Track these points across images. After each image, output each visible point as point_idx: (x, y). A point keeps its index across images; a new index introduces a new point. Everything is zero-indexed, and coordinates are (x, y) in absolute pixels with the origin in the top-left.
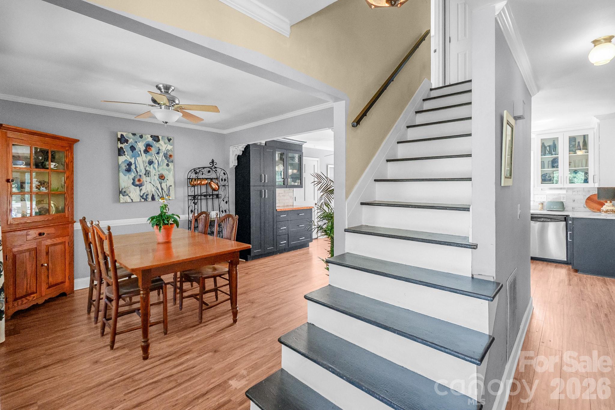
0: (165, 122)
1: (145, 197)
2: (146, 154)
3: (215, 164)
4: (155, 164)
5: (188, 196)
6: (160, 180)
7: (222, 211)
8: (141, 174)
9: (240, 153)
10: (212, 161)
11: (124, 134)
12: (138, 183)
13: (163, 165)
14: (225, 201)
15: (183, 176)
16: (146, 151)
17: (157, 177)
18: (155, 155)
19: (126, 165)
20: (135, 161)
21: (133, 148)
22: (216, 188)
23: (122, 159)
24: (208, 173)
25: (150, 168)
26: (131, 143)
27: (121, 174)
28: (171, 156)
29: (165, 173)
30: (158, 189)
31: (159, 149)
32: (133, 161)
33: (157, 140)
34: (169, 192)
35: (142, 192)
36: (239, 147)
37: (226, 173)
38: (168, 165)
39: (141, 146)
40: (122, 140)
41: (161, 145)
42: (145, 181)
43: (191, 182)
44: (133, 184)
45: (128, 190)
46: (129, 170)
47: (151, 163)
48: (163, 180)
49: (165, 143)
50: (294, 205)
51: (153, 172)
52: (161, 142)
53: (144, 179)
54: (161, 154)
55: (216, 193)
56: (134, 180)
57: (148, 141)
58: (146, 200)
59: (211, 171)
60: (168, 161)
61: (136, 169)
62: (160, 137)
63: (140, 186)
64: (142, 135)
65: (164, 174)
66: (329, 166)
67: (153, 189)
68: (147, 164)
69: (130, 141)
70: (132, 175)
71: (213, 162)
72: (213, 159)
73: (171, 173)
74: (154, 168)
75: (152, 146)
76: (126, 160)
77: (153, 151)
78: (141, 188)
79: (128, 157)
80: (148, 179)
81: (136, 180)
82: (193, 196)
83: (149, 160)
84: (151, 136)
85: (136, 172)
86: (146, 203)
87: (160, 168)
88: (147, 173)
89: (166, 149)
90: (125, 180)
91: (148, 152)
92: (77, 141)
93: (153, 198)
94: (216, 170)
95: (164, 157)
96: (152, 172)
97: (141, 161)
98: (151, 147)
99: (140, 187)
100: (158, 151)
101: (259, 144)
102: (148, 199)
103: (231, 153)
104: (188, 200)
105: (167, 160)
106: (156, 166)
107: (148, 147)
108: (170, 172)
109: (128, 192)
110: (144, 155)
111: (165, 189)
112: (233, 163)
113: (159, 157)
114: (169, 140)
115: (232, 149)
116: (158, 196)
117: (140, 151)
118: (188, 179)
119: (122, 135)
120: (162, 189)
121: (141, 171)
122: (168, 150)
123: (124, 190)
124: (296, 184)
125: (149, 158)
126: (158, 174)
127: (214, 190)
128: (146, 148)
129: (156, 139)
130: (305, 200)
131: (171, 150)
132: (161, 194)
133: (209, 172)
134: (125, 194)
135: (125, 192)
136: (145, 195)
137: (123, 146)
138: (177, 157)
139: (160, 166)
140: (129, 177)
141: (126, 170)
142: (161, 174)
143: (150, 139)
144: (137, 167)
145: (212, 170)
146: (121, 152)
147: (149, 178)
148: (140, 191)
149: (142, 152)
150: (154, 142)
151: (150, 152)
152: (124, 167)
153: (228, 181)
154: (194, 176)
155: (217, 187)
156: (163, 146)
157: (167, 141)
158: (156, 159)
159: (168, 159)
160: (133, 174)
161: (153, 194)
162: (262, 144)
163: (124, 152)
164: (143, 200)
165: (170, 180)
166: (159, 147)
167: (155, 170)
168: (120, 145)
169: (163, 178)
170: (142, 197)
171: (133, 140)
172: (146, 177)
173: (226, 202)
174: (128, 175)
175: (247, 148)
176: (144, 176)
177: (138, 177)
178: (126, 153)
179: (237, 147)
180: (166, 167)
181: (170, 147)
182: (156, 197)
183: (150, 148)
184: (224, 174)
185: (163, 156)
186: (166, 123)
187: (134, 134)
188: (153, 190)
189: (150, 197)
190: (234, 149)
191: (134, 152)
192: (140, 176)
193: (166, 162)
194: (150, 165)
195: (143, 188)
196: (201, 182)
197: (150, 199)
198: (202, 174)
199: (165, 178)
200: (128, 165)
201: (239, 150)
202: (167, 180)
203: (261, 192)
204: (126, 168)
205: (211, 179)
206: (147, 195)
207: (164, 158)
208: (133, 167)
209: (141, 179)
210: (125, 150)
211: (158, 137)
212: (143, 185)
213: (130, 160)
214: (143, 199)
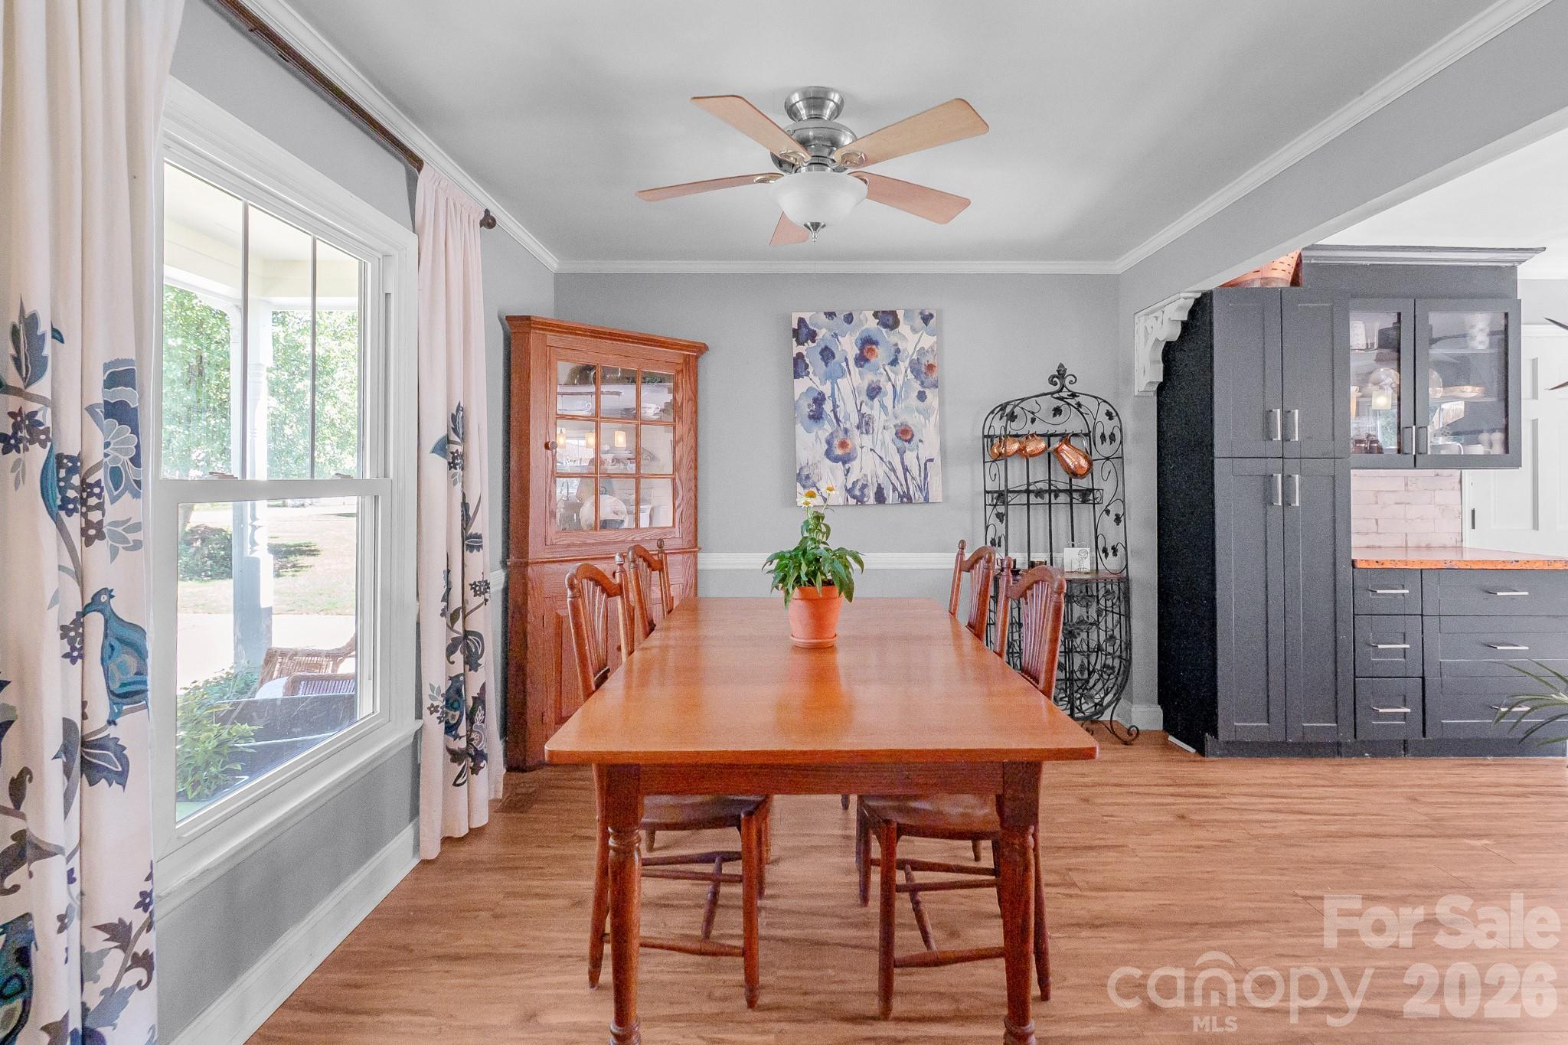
1: (857, 493)
2: (862, 366)
3: (1071, 382)
4: (886, 394)
5: (986, 492)
6: (900, 443)
7: (1105, 551)
8: (848, 426)
9: (1174, 333)
10: (1058, 371)
11: (806, 316)
12: (840, 454)
13: (907, 397)
14: (1112, 516)
15: (968, 428)
16: (862, 360)
17: (890, 434)
18: (887, 368)
19: (811, 402)
20: (833, 389)
21: (827, 354)
22: (1081, 467)
23: (801, 385)
24: (1055, 415)
25: (873, 409)
26: (822, 340)
27: (800, 429)
28: (931, 367)
29: (913, 421)
30: (894, 470)
31: (898, 351)
32: (827, 389)
33: (891, 321)
34: (925, 479)
35: (852, 478)
36: (1165, 309)
37: (1114, 414)
38: (922, 396)
39: (848, 346)
40: (803, 333)
41: (904, 338)
42: (858, 448)
43: (994, 449)
44: (828, 454)
45: (816, 471)
46: (817, 416)
47: (874, 392)
48: (909, 441)
49: (914, 330)
50: (1466, 544)
51: (879, 418)
52: (904, 328)
53: (857, 439)
54: (903, 365)
55: (1083, 483)
56: (829, 442)
57: (867, 329)
58: (860, 501)
59: (1064, 408)
60: (922, 384)
61: (834, 411)
62: (900, 315)
63: (845, 460)
64: (851, 314)
65: (910, 423)
67: (882, 470)
68: (865, 398)
69: (822, 333)
70: (827, 428)
71: (1061, 373)
72: (1061, 365)
73: (932, 419)
74: (883, 406)
75: (876, 343)
76: (810, 389)
77: (881, 355)
78: (847, 466)
79: (816, 380)
80: (867, 440)
81: (836, 443)
82: (996, 492)
83: (870, 385)
84: (876, 315)
85: (835, 421)
86: (861, 509)
87: (900, 406)
88: (865, 424)
89: (917, 349)
90: (810, 444)
91: (867, 360)
92: (701, 349)
93: (880, 498)
94: (1079, 405)
95: (912, 372)
96: (876, 418)
97: (849, 386)
98: (874, 347)
99: (844, 463)
100: (893, 357)
101: (1257, 285)
102: (865, 499)
103: (1139, 338)
104: (986, 505)
105: (919, 382)
106: (888, 400)
107: (868, 344)
108: (927, 418)
109: (814, 478)
110: (857, 369)
111: (915, 471)
112: (1148, 372)
113: (896, 374)
114: (926, 319)
115: (1141, 323)
116: (895, 489)
117: (846, 360)
118: (984, 436)
119: (801, 321)
120: (906, 470)
121: (847, 417)
122: (922, 352)
123: (805, 472)
124: (1480, 449)
125: (870, 377)
126: (895, 426)
127: (1074, 474)
128: (862, 350)
129: (889, 320)
130: (1536, 528)
131: (933, 351)
132: (901, 485)
133: (1057, 411)
134: (809, 483)
135: (808, 477)
136: (858, 487)
137: (802, 349)
138: (950, 369)
139: (898, 401)
140: (817, 436)
141: (811, 417)
142: (902, 424)
143: (872, 323)
144: (838, 406)
145: (1068, 404)
146: (799, 367)
147: (871, 436)
148: (846, 475)
149: (852, 363)
150: (884, 330)
151: (873, 360)
152: (806, 407)
153: (1121, 443)
154: (998, 426)
155: (1083, 463)
156: (910, 339)
157: (919, 322)
158: (890, 380)
159: (923, 376)
160: (827, 426)
161: (879, 485)
162: (1274, 285)
163: (807, 366)
164: (852, 501)
165: (929, 444)
166: (896, 345)
167: (886, 414)
168: (797, 349)
169: (909, 437)
170: (849, 491)
171: (829, 330)
172: (862, 433)
173: (1118, 519)
174: (815, 429)
175: (1201, 308)
176: (856, 432)
177: (841, 435)
178: (810, 369)
179: (1159, 314)
180: (918, 403)
181: (928, 341)
182: (890, 496)
183: (873, 350)
184: (1109, 415)
185: (909, 370)
187: (831, 315)
188: (881, 474)
189: (871, 493)
190: (1151, 321)
191: (832, 363)
192: (846, 431)
193: (917, 387)
194: (872, 398)
195: (854, 465)
196: (1025, 448)
197: (872, 500)
198: (1033, 421)
199: (913, 436)
200: (815, 400)
201: (1167, 323)
202: (921, 441)
203: (1269, 478)
204: (811, 411)
205: (1065, 438)
206: (864, 486)
207: (911, 376)
208: (828, 407)
209: (848, 441)
210: (807, 361)
211: (894, 314)
212: (855, 459)
213: (822, 388)
214: (854, 497)
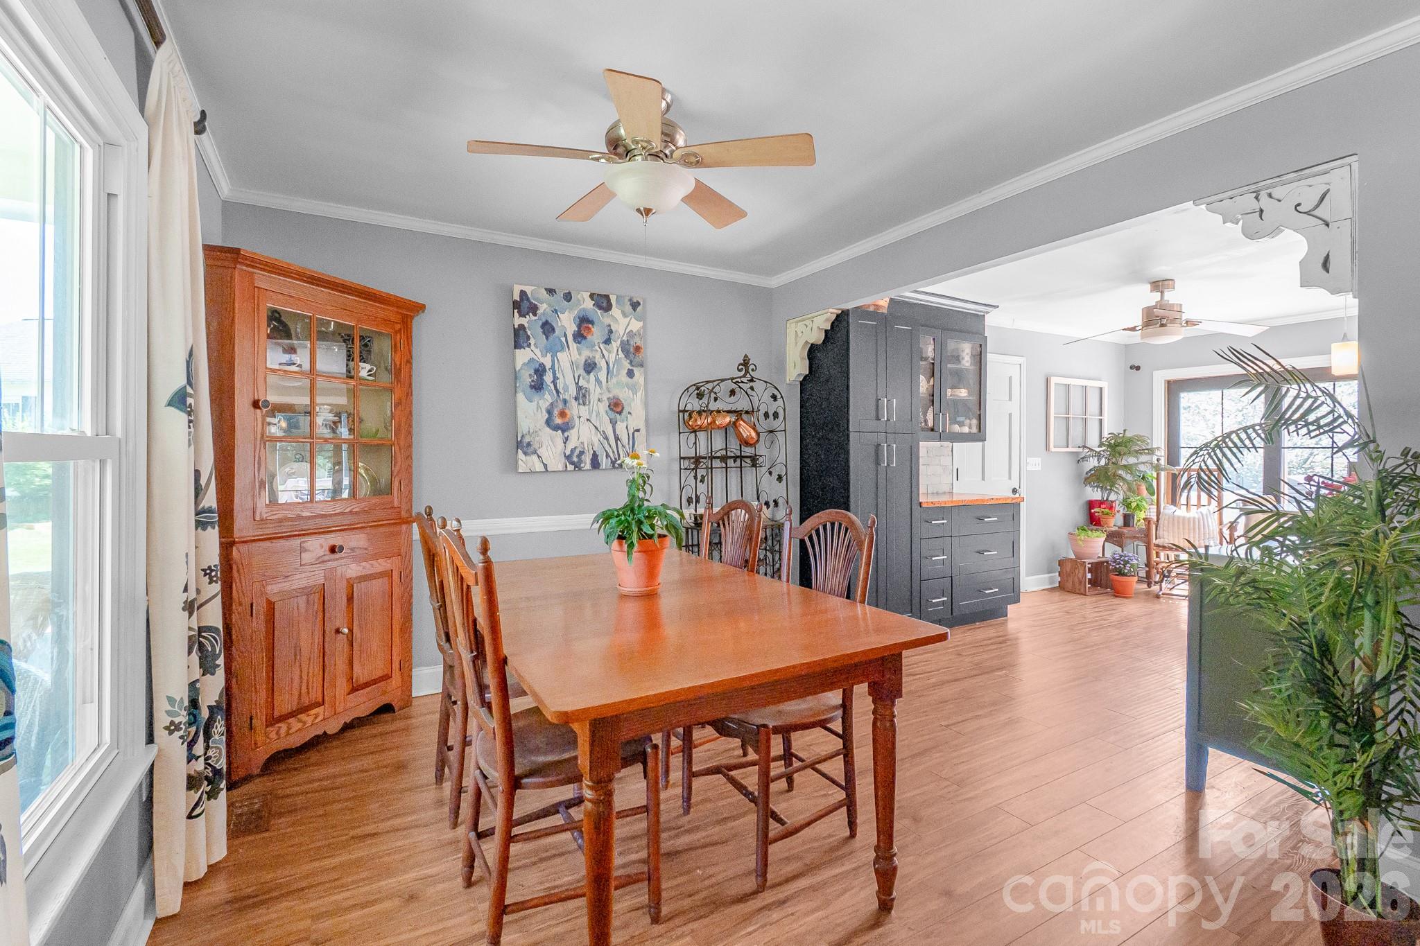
0: (645, 209)
1: (575, 459)
2: (579, 343)
3: (753, 370)
4: (600, 369)
5: (681, 458)
6: (612, 415)
7: (767, 504)
8: (567, 397)
9: (818, 338)
10: (744, 360)
11: (529, 290)
12: (559, 422)
13: (618, 374)
14: (775, 476)
15: (667, 404)
16: (579, 336)
17: (603, 407)
18: (602, 346)
19: (532, 372)
20: (553, 361)
21: (548, 328)
22: (752, 438)
23: (522, 356)
24: (730, 396)
25: (589, 383)
26: (544, 314)
27: (521, 397)
28: (638, 349)
29: (624, 395)
30: (606, 438)
31: (611, 331)
32: (547, 361)
33: (605, 305)
34: (633, 446)
35: (570, 446)
36: (815, 319)
37: (779, 396)
38: (630, 374)
39: (567, 323)
40: (523, 305)
41: (615, 320)
42: (575, 417)
43: (687, 421)
44: (548, 422)
45: (537, 439)
46: (538, 387)
47: (590, 367)
48: (620, 413)
49: (625, 315)
50: (954, 491)
51: (595, 392)
52: (615, 311)
53: (574, 409)
54: (615, 345)
55: (748, 451)
56: (549, 412)
57: (584, 309)
58: (577, 466)
59: (737, 390)
60: (631, 363)
61: (554, 382)
62: (613, 299)
63: (564, 428)
64: (570, 293)
65: (621, 397)
66: (1054, 380)
67: (596, 438)
68: (582, 372)
69: (543, 308)
70: (547, 398)
71: (746, 363)
72: (746, 356)
73: (639, 394)
74: (598, 381)
75: (592, 323)
76: (532, 360)
77: (596, 334)
78: (566, 434)
79: (537, 351)
80: (584, 411)
81: (556, 412)
82: (693, 458)
83: (586, 361)
84: (592, 296)
85: (554, 392)
86: (579, 475)
87: (613, 381)
88: (582, 396)
89: (627, 331)
90: (531, 413)
91: (585, 338)
92: (420, 308)
93: (595, 464)
94: (752, 388)
95: (623, 351)
96: (592, 391)
97: (568, 359)
98: (590, 326)
99: (563, 431)
100: (607, 337)
101: (872, 309)
102: (582, 465)
103: (791, 338)
104: (681, 469)
105: (628, 361)
106: (602, 376)
107: (584, 322)
108: (635, 393)
109: (536, 446)
110: (575, 345)
111: (625, 440)
112: (797, 367)
113: (609, 352)
114: (635, 305)
115: (792, 328)
116: (608, 456)
117: (565, 335)
118: (680, 411)
119: (523, 293)
120: (617, 439)
121: (566, 389)
122: (631, 334)
123: (527, 440)
124: (966, 430)
125: (586, 353)
126: (608, 399)
127: (746, 443)
128: (579, 326)
129: (603, 303)
130: (983, 479)
131: (639, 334)
132: (613, 452)
133: (732, 393)
134: (530, 450)
135: (529, 444)
136: (576, 454)
137: (524, 321)
138: (652, 353)
139: (611, 377)
140: (538, 406)
141: (532, 387)
142: (614, 397)
143: (589, 304)
144: (558, 378)
145: (740, 387)
146: (519, 338)
147: (587, 407)
148: (565, 443)
149: (570, 338)
150: (599, 312)
151: (589, 337)
152: (527, 378)
153: (784, 418)
154: (695, 404)
155: (754, 434)
156: (621, 322)
157: (628, 308)
158: (603, 356)
159: (632, 356)
160: (547, 396)
161: (594, 452)
162: (881, 311)
163: (528, 338)
164: (571, 467)
165: (636, 416)
166: (609, 326)
167: (601, 387)
168: (518, 321)
169: (619, 410)
170: (568, 458)
171: (549, 305)
172: (579, 404)
173: (780, 478)
174: (536, 397)
175: (841, 320)
176: (574, 403)
177: (561, 406)
178: (532, 341)
179: (807, 322)
180: (624, 378)
181: (636, 325)
182: (604, 463)
183: (589, 329)
184: (774, 397)
185: (620, 349)
186: (648, 211)
187: (551, 291)
188: (595, 441)
189: (587, 459)
190: (801, 327)
191: (551, 338)
192: (565, 402)
193: (626, 365)
194: (588, 372)
195: (572, 434)
196: (714, 422)
197: (588, 466)
198: (716, 399)
199: (623, 408)
200: (536, 371)
201: (813, 329)
202: (630, 413)
203: (878, 447)
204: (533, 381)
205: (738, 413)
206: (582, 453)
207: (621, 355)
208: (548, 378)
209: (567, 411)
210: (529, 333)
211: (607, 297)
212: (573, 428)
213: (542, 360)
214: (572, 463)
